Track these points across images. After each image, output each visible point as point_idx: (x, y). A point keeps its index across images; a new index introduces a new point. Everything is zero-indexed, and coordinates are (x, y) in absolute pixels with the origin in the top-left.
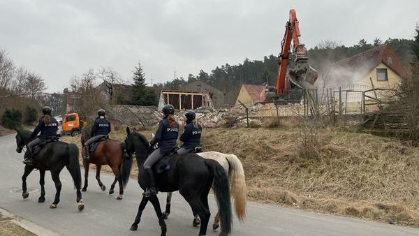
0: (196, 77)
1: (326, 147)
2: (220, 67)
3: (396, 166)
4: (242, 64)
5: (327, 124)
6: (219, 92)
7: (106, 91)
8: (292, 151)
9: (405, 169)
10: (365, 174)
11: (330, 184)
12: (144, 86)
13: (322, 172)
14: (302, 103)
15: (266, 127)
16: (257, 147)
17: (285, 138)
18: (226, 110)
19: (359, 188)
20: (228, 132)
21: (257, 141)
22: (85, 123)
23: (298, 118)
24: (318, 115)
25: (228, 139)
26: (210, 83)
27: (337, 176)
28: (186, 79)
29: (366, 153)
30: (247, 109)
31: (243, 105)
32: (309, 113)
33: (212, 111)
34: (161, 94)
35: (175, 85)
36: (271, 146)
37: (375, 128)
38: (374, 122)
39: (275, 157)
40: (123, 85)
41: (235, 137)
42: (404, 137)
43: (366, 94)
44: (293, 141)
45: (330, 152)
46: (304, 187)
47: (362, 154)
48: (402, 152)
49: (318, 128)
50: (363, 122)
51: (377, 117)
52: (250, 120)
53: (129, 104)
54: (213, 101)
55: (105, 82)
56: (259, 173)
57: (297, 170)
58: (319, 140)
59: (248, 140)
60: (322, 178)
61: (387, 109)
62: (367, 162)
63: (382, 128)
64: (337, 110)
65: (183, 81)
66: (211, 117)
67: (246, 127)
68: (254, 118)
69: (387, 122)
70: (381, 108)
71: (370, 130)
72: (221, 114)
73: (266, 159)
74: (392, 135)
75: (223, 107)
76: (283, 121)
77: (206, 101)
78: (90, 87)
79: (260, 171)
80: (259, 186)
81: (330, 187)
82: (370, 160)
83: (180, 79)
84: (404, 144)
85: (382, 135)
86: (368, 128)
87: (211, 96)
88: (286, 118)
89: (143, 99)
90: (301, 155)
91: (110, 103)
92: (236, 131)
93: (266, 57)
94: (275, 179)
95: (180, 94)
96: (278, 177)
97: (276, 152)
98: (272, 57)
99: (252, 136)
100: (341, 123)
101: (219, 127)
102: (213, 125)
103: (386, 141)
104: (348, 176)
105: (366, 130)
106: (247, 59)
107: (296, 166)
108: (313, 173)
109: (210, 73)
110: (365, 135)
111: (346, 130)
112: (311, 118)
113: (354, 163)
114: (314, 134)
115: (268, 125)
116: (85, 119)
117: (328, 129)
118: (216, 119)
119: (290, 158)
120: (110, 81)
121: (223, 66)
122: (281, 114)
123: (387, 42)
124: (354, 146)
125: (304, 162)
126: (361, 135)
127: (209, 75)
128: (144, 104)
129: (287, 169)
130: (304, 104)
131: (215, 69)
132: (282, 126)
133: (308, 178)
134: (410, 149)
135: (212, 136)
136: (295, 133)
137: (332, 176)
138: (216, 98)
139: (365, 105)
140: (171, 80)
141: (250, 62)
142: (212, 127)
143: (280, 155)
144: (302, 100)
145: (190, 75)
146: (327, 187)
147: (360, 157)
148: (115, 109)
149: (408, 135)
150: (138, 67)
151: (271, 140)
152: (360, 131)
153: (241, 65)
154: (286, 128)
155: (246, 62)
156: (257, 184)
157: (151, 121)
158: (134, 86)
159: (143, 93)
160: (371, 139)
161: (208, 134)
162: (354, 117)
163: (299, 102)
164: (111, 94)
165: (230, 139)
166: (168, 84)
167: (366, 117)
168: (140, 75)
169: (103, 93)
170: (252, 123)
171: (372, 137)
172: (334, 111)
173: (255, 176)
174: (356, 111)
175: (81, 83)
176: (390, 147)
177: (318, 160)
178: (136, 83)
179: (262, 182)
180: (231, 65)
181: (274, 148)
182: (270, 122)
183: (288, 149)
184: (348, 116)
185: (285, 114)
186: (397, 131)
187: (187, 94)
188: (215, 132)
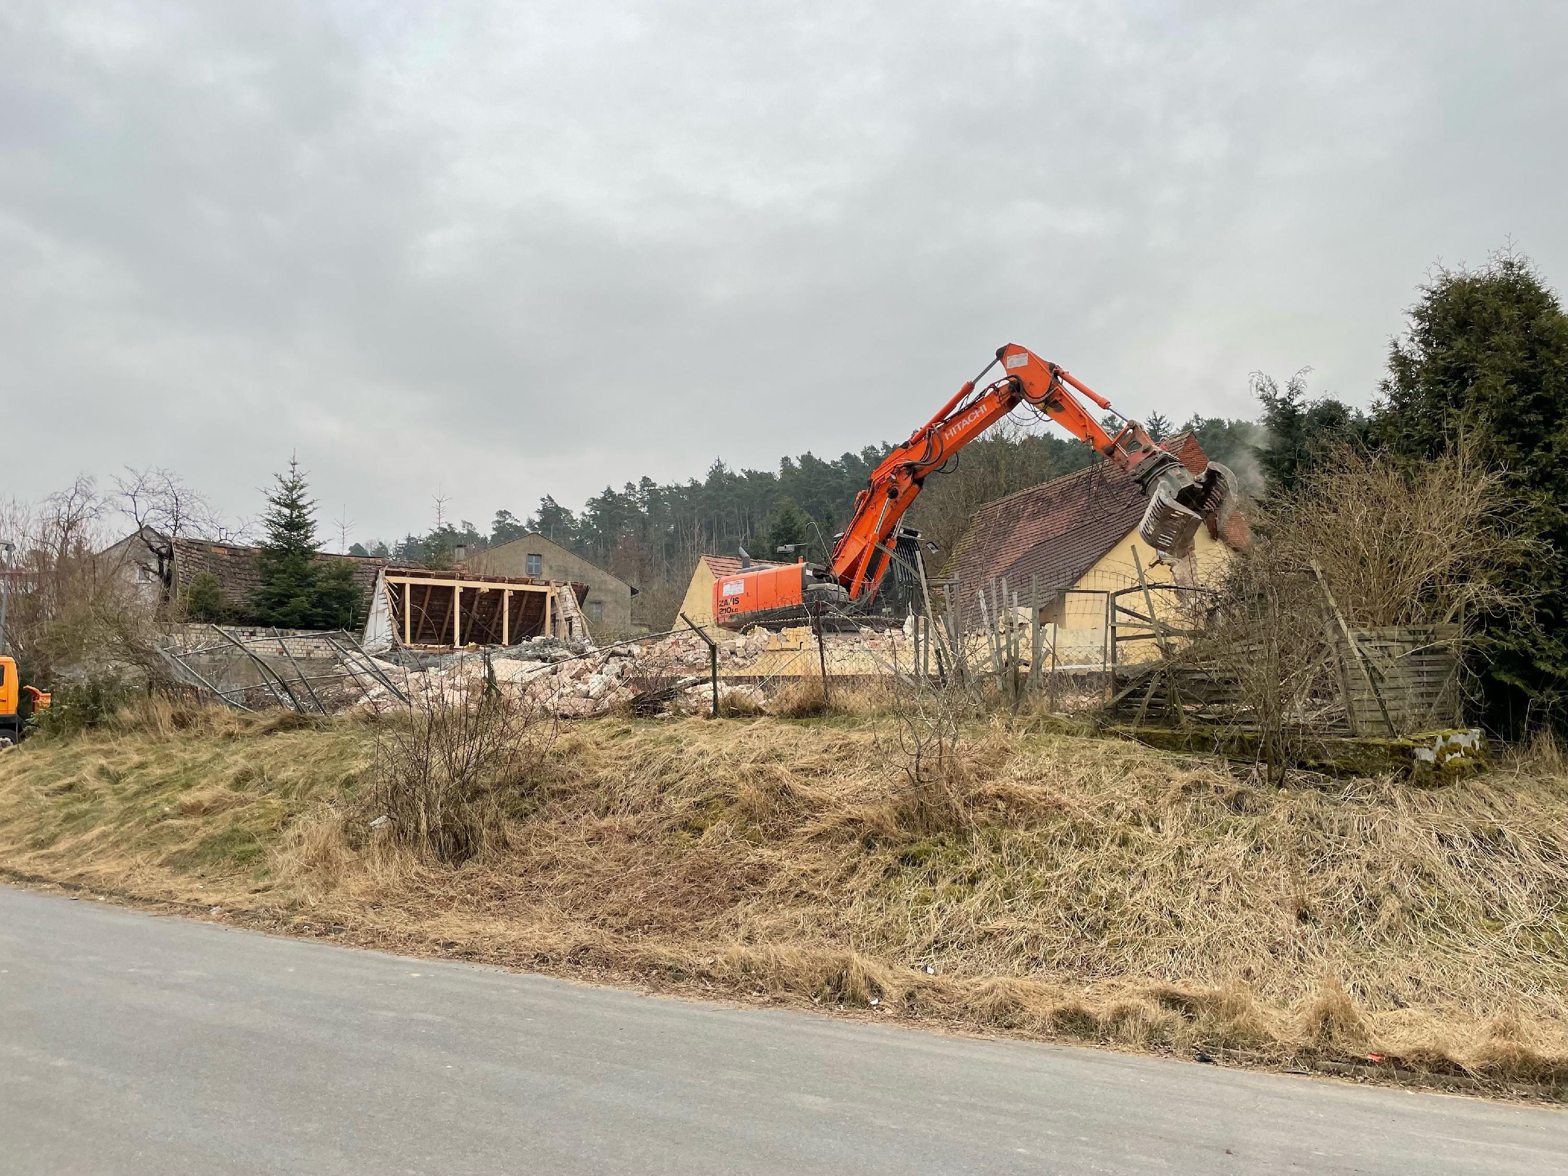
0: (523, 523)
1: (990, 787)
2: (619, 490)
3: (1217, 852)
4: (703, 482)
5: (991, 705)
6: (613, 583)
7: (146, 569)
8: (872, 802)
9: (1247, 865)
10: (1117, 884)
11: (1001, 923)
12: (308, 553)
13: (973, 881)
14: (908, 629)
15: (783, 716)
16: (747, 792)
17: (848, 753)
18: (636, 650)
19: (1099, 934)
20: (641, 732)
21: (746, 766)
22: (44, 700)
23: (894, 681)
24: (961, 673)
25: (637, 759)
26: (578, 549)
27: (1027, 892)
28: (486, 531)
29: (1119, 808)
30: (713, 648)
31: (698, 631)
32: (933, 667)
33: (581, 654)
34: (381, 585)
35: (441, 548)
36: (798, 786)
37: (1150, 719)
38: (1146, 699)
39: (811, 827)
40: (219, 546)
41: (666, 753)
42: (1243, 751)
43: (1119, 601)
44: (875, 767)
45: (1001, 805)
46: (911, 938)
47: (1107, 810)
48: (1237, 803)
49: (961, 717)
50: (1110, 698)
51: (1154, 684)
52: (725, 690)
53: (241, 619)
54: (589, 615)
55: (143, 529)
56: (751, 888)
57: (890, 872)
58: (965, 763)
59: (714, 765)
60: (974, 903)
61: (1187, 656)
62: (1124, 842)
63: (1171, 720)
64: (1027, 655)
65: (472, 536)
66: (578, 677)
67: (708, 716)
68: (739, 680)
69: (1187, 699)
70: (1167, 650)
71: (1133, 729)
72: (614, 666)
73: (780, 835)
74: (1202, 744)
75: (626, 639)
76: (840, 694)
77: (561, 616)
78: (78, 549)
79: (753, 881)
80: (750, 939)
81: (1004, 931)
82: (1134, 833)
83: (459, 529)
84: (1243, 777)
85: (1171, 744)
86: (1128, 718)
87: (582, 594)
88: (851, 681)
89: (301, 602)
90: (903, 818)
91: (161, 618)
92: (669, 730)
93: (786, 460)
94: (811, 909)
95: (458, 586)
96: (822, 901)
97: (816, 806)
98: (807, 459)
99: (728, 746)
100: (1039, 703)
101: (605, 713)
102: (583, 706)
103: (1184, 767)
104: (1063, 892)
105: (1119, 727)
106: (720, 466)
107: (887, 857)
108: (943, 884)
109: (579, 510)
110: (1117, 743)
111: (1054, 727)
112: (938, 682)
113: (1080, 846)
114: (947, 742)
115: (787, 707)
116: (45, 680)
117: (996, 722)
118: (595, 683)
119: (867, 829)
120: (162, 525)
121: (630, 486)
122: (835, 668)
123: (1188, 427)
124: (1082, 784)
125: (912, 842)
126: (1104, 745)
127: (577, 516)
128: (307, 623)
129: (853, 869)
130: (916, 631)
131: (599, 496)
132: (837, 711)
133: (927, 901)
134: (1260, 793)
135: (575, 749)
136: (881, 736)
137: (1008, 894)
138: (599, 603)
139: (1115, 639)
140: (423, 531)
141: (731, 477)
142: (576, 716)
143: (827, 821)
144: (910, 619)
145: (503, 514)
146: (989, 935)
147: (1099, 822)
148: (178, 640)
149: (1253, 744)
150: (288, 477)
151: (799, 763)
152: (1099, 731)
153: (695, 486)
154: (849, 717)
155: (717, 474)
156: (743, 932)
157: (331, 692)
158: (267, 551)
159: (304, 579)
160: (1138, 757)
161: (562, 742)
162: (1082, 681)
163: (899, 625)
164: (167, 579)
165: (647, 760)
166: (411, 548)
167: (1120, 682)
168: (292, 505)
169: (134, 576)
170: (732, 700)
171: (1139, 752)
172: (1014, 661)
173: (735, 900)
174: (1087, 661)
175: (35, 530)
176: (1198, 785)
177: (962, 835)
178: (276, 536)
179: (764, 922)
180: (662, 481)
181: (811, 792)
182: (796, 694)
183: (857, 797)
184: (1062, 676)
185: (849, 668)
186: (1220, 732)
187: (485, 587)
188: (590, 733)
